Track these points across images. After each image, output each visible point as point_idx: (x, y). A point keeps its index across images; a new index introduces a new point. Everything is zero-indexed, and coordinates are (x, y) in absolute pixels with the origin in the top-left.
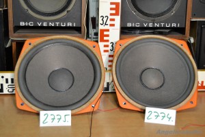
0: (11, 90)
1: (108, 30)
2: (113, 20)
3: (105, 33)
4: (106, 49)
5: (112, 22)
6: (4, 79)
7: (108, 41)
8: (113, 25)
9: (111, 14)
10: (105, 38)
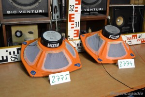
0: (13, 59)
1: (74, 14)
2: (77, 8)
3: (72, 16)
4: (73, 26)
5: (76, 9)
6: (8, 52)
7: (73, 21)
8: (76, 11)
9: (76, 4)
10: (72, 20)
